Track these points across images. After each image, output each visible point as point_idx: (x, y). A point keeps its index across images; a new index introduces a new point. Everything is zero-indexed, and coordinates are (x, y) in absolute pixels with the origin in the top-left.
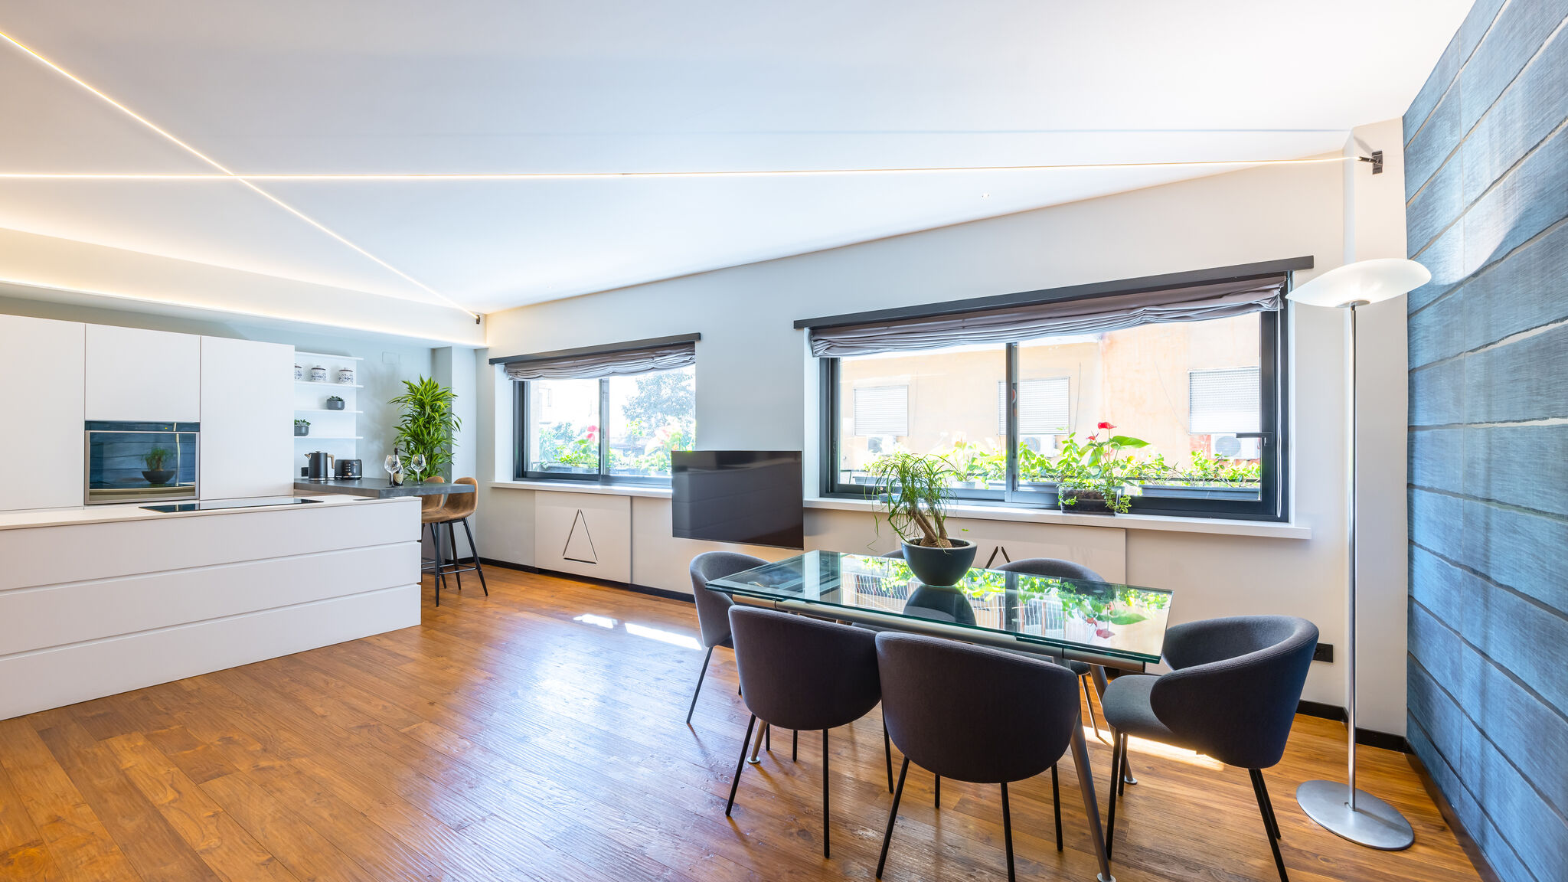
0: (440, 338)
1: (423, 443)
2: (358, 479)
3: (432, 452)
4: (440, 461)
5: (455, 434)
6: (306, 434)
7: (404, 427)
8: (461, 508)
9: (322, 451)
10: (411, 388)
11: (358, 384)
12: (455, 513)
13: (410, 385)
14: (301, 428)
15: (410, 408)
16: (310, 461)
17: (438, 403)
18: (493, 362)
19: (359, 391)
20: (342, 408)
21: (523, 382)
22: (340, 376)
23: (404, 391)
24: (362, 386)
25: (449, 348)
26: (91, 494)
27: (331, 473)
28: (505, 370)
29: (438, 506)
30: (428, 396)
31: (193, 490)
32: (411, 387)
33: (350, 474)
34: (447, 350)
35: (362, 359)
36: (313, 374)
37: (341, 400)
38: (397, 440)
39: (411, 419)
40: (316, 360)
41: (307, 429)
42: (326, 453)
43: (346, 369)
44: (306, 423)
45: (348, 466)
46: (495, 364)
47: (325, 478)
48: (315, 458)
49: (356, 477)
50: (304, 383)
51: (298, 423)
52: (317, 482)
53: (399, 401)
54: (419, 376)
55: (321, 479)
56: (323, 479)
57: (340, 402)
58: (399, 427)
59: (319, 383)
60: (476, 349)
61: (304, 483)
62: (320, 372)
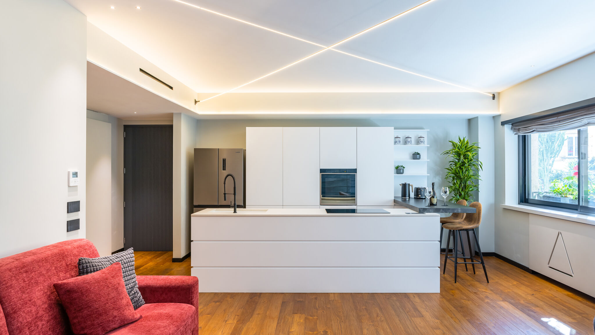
0: (471, 113)
1: (460, 178)
2: (425, 199)
3: (466, 183)
4: (471, 189)
5: (481, 173)
6: (402, 173)
7: (450, 169)
8: (473, 222)
9: (407, 183)
10: (454, 145)
11: (428, 144)
12: (470, 224)
13: (453, 143)
14: (399, 170)
15: (452, 157)
16: (402, 188)
17: (469, 153)
18: (503, 123)
19: (428, 148)
20: (419, 158)
21: (525, 136)
22: (419, 141)
23: (450, 147)
24: (429, 146)
25: (477, 117)
26: (322, 199)
27: (412, 195)
28: (512, 128)
29: (462, 219)
30: (463, 149)
31: (355, 200)
32: (453, 144)
33: (420, 196)
34: (476, 118)
36: (406, 141)
37: (418, 154)
38: (447, 177)
39: (454, 163)
40: (402, 134)
41: (403, 170)
42: (409, 184)
43: (421, 137)
44: (402, 167)
45: (419, 191)
46: (505, 125)
47: (408, 198)
48: (405, 187)
49: (424, 197)
50: (400, 146)
51: (399, 167)
52: (405, 200)
53: (448, 153)
54: (458, 137)
55: (406, 198)
56: (407, 198)
57: (418, 155)
58: (448, 168)
59: (408, 146)
60: (493, 116)
61: (400, 200)
62: (409, 139)
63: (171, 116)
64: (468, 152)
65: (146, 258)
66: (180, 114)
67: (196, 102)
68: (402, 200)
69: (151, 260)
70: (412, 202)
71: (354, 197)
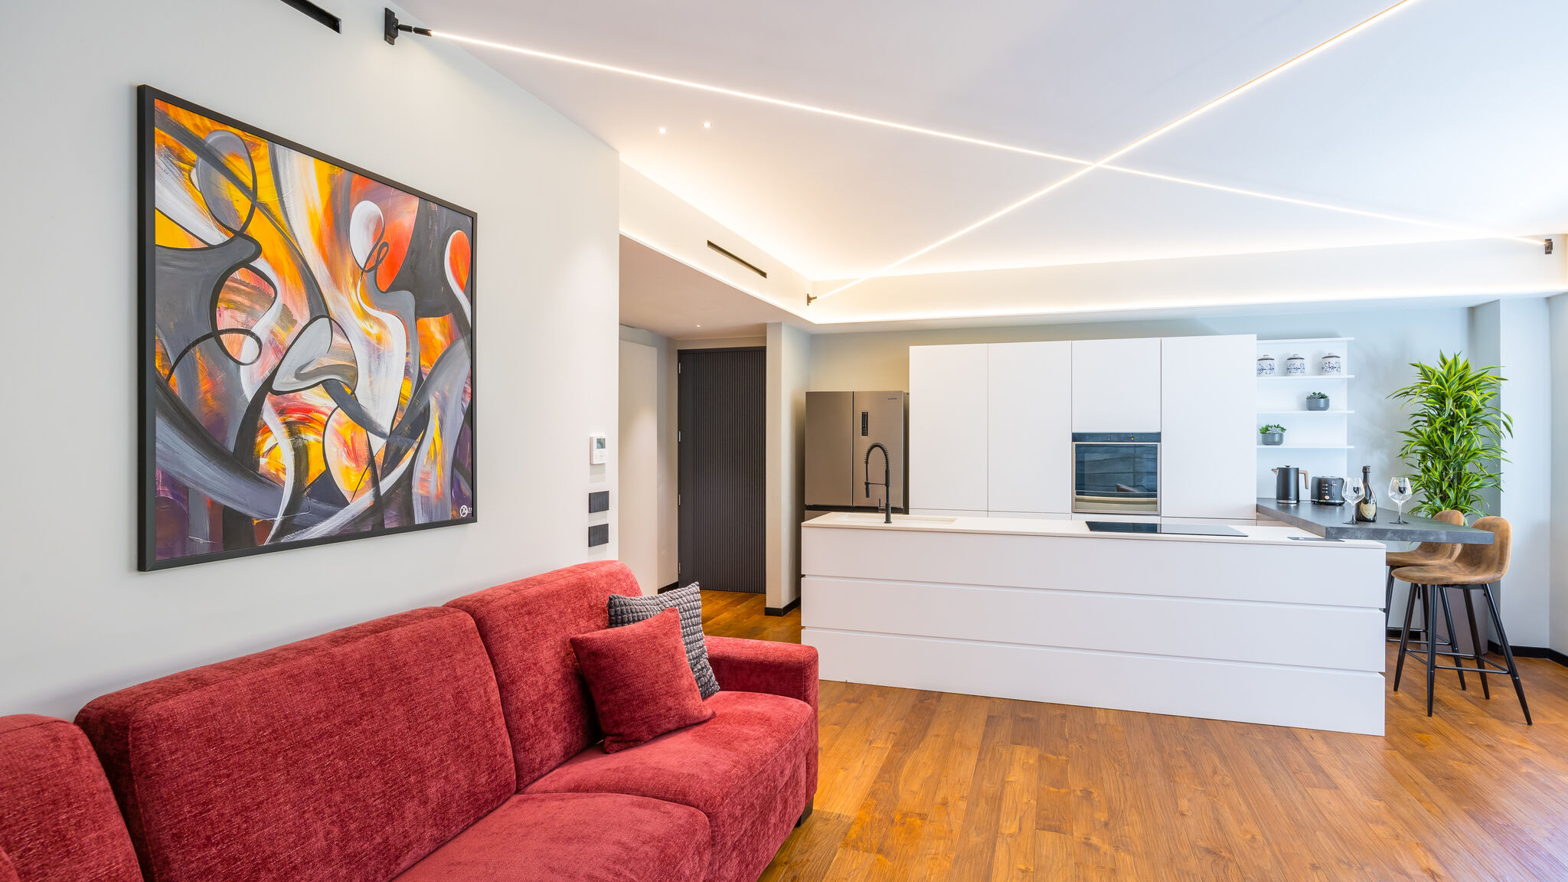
0: (1477, 291)
1: (1443, 455)
2: (1340, 504)
3: (1461, 469)
4: (1476, 484)
5: (1506, 443)
6: (1279, 443)
7: (1414, 432)
8: (1483, 566)
9: (1293, 466)
10: (1425, 373)
11: (1349, 374)
12: (1472, 573)
13: (1423, 369)
14: (1270, 435)
15: (1419, 404)
16: (1278, 477)
17: (1470, 393)
19: (1350, 384)
20: (1326, 407)
22: (1325, 364)
23: (1414, 378)
24: (1353, 376)
25: (1498, 301)
26: (1077, 500)
27: (1306, 494)
29: (1450, 556)
30: (1453, 383)
31: (1156, 503)
32: (1424, 371)
33: (1327, 497)
34: (1493, 305)
35: (1353, 339)
36: (1290, 366)
37: (1323, 397)
38: (1404, 452)
39: (1426, 419)
40: (1279, 350)
41: (1281, 436)
42: (1298, 469)
43: (1331, 355)
44: (1278, 429)
45: (1325, 487)
47: (1295, 502)
48: (1284, 474)
49: (1337, 502)
50: (1275, 379)
51: (1270, 428)
52: (1286, 507)
53: (1407, 393)
54: (1439, 353)
55: (1290, 502)
56: (1293, 502)
57: (1322, 400)
58: (1407, 430)
59: (1296, 377)
60: (1546, 296)
61: (1273, 506)
62: (1297, 363)
63: (762, 330)
64: (1468, 391)
65: (717, 603)
66: (779, 325)
67: (809, 299)
68: (1278, 507)
69: (725, 608)
70: (1306, 512)
71: (1156, 496)
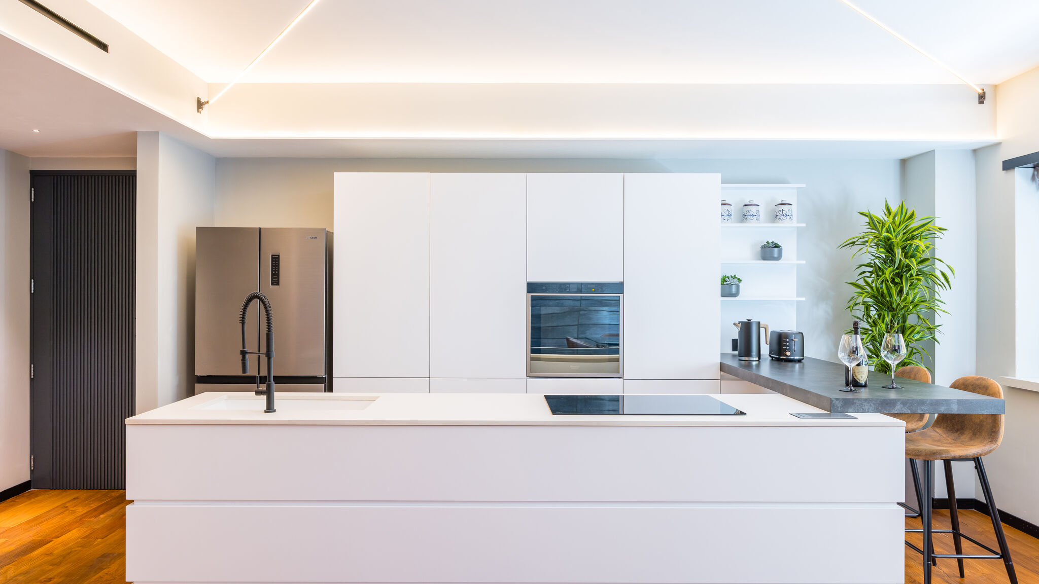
1: (891, 309)
2: (799, 361)
3: (904, 322)
4: (917, 337)
5: (942, 293)
6: (736, 294)
7: (861, 283)
9: (754, 319)
10: (873, 223)
11: (798, 222)
13: (871, 218)
14: (729, 287)
15: (869, 254)
16: (740, 332)
17: (915, 243)
18: (1009, 165)
19: (800, 232)
20: (779, 258)
22: (778, 213)
23: (861, 227)
24: (804, 225)
25: (934, 151)
27: (765, 350)
28: (1033, 178)
31: (618, 360)
32: (872, 220)
33: (788, 353)
34: (929, 155)
35: (804, 185)
36: (745, 213)
37: (777, 246)
38: (852, 304)
39: (871, 269)
41: (738, 287)
42: (759, 322)
43: (784, 202)
44: (736, 280)
45: (786, 342)
46: (1016, 169)
47: (757, 359)
48: (746, 328)
49: (797, 358)
50: (734, 226)
51: (727, 279)
52: (748, 365)
53: (854, 242)
54: (884, 203)
55: (752, 359)
56: (754, 359)
57: (776, 249)
58: (854, 281)
59: (751, 224)
60: (974, 148)
61: (733, 363)
62: (753, 209)
63: (129, 143)
64: (915, 241)
66: (155, 135)
67: (200, 105)
68: (741, 365)
70: (766, 369)
71: (617, 352)
